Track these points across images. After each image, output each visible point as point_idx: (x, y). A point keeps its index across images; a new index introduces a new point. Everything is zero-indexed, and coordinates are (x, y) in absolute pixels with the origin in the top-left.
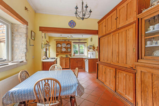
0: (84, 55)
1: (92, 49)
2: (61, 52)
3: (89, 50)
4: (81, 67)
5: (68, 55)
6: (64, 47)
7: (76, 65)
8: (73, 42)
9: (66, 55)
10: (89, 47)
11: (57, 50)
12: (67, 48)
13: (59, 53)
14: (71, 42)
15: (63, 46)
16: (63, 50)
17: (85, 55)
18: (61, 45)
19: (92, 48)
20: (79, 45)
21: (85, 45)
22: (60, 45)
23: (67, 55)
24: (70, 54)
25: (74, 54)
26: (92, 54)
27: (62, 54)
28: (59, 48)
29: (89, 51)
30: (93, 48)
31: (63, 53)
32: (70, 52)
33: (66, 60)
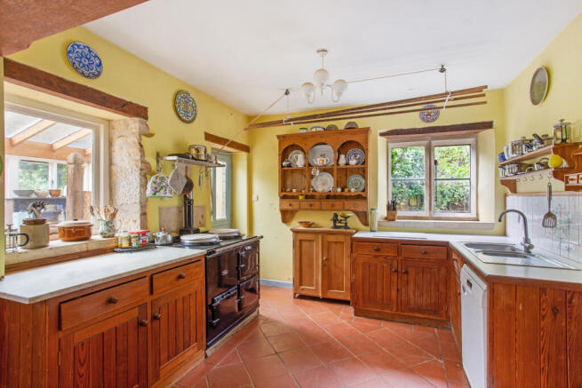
0: (473, 215)
1: (548, 174)
2: (307, 197)
3: (512, 186)
4: (435, 312)
5: (346, 218)
6: (324, 169)
7: (394, 293)
8: (382, 134)
9: (336, 215)
10: (510, 156)
11: (289, 183)
12: (342, 174)
13: (296, 205)
14: (366, 131)
15: (318, 161)
16: (319, 183)
17: (483, 219)
18: (305, 154)
19: (545, 166)
20: (429, 150)
21: (476, 148)
22: (301, 156)
23: (339, 213)
24: (360, 209)
25: (389, 208)
26: (549, 215)
27: (311, 208)
28: (297, 176)
29: (514, 191)
30: (554, 160)
31: (317, 204)
32: (361, 197)
33: (327, 247)
